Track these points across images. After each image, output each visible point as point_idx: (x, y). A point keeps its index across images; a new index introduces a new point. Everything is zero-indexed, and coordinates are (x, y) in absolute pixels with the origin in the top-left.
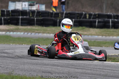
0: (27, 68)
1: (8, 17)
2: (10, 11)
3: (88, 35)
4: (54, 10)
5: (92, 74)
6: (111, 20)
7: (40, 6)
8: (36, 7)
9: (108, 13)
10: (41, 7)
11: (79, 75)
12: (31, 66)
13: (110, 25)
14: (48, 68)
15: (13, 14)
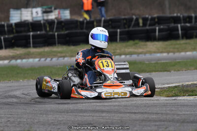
0: (53, 120)
1: (12, 36)
2: (13, 25)
3: (145, 53)
5: (161, 121)
6: (179, 26)
7: (61, 11)
8: (55, 15)
9: (174, 14)
10: (63, 13)
11: (139, 125)
12: (58, 116)
13: (179, 34)
14: (87, 117)
15: (19, 29)
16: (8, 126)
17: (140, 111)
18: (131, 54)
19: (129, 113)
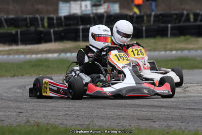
0: (111, 114)
1: (61, 29)
2: (63, 18)
3: (196, 50)
4: (136, 10)
8: (104, 8)
10: (112, 7)
11: (201, 122)
12: (116, 110)
14: (146, 112)
15: (68, 22)
16: (67, 120)
17: (199, 107)
18: (182, 49)
19: (188, 109)
